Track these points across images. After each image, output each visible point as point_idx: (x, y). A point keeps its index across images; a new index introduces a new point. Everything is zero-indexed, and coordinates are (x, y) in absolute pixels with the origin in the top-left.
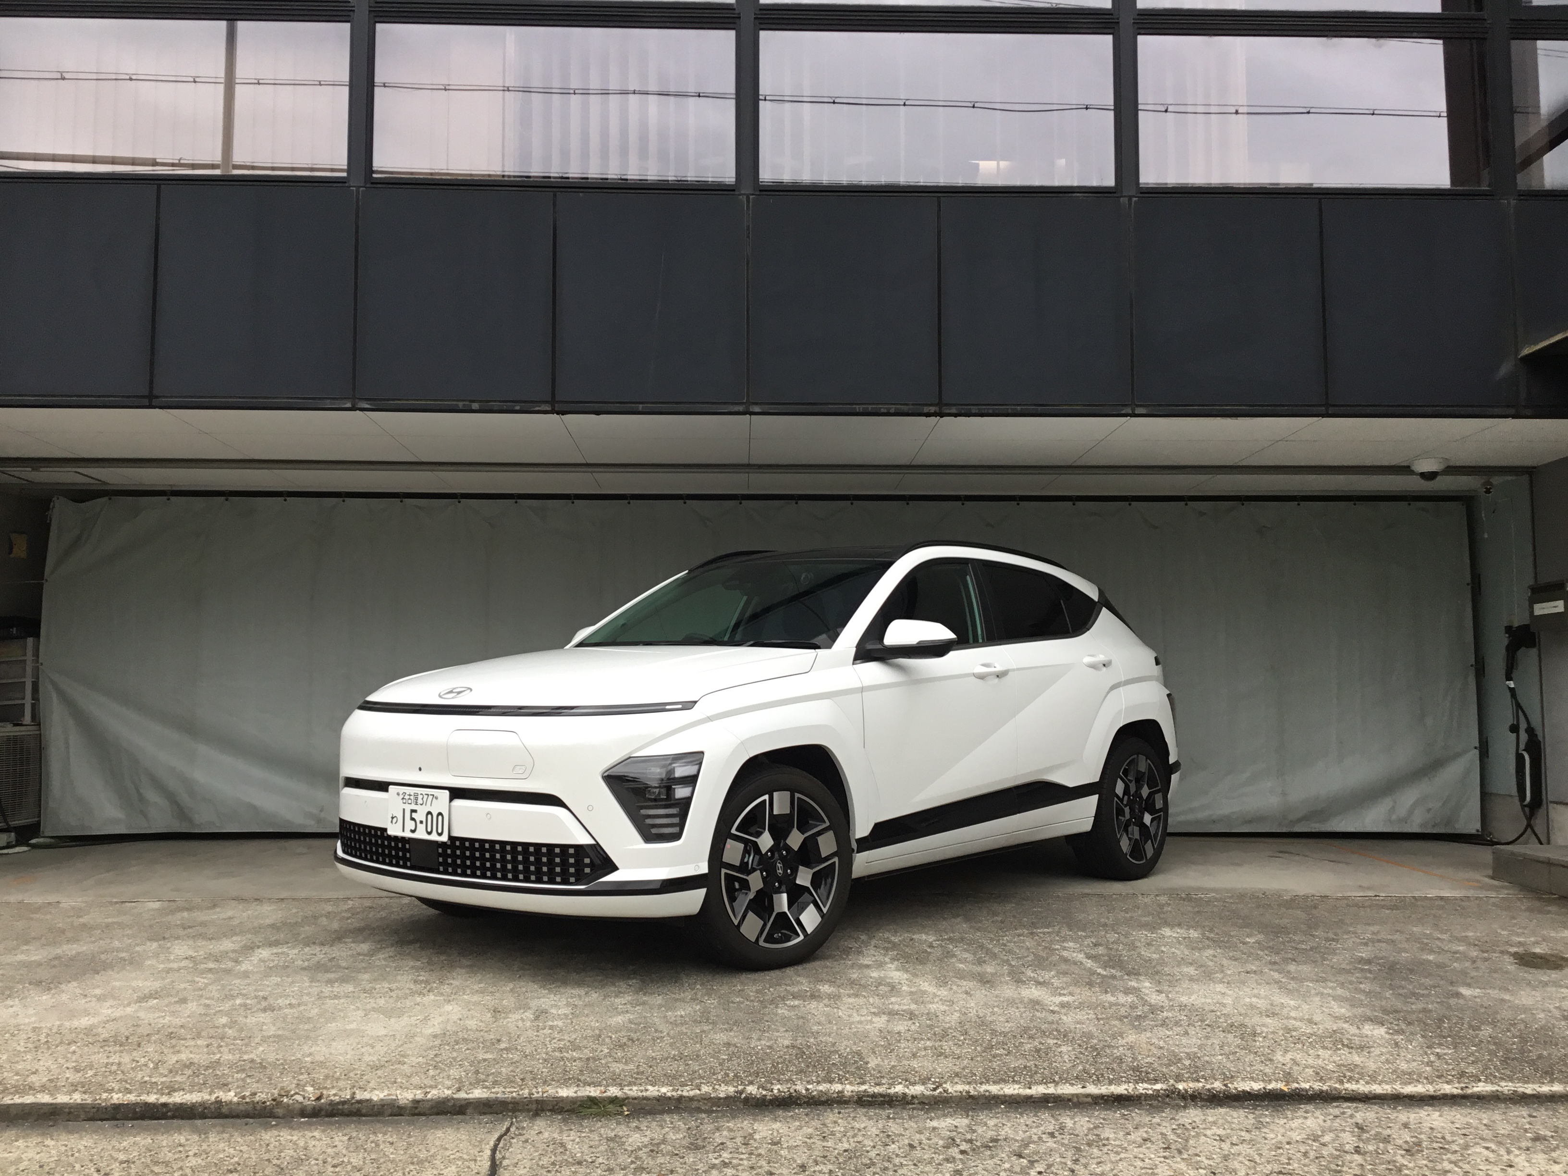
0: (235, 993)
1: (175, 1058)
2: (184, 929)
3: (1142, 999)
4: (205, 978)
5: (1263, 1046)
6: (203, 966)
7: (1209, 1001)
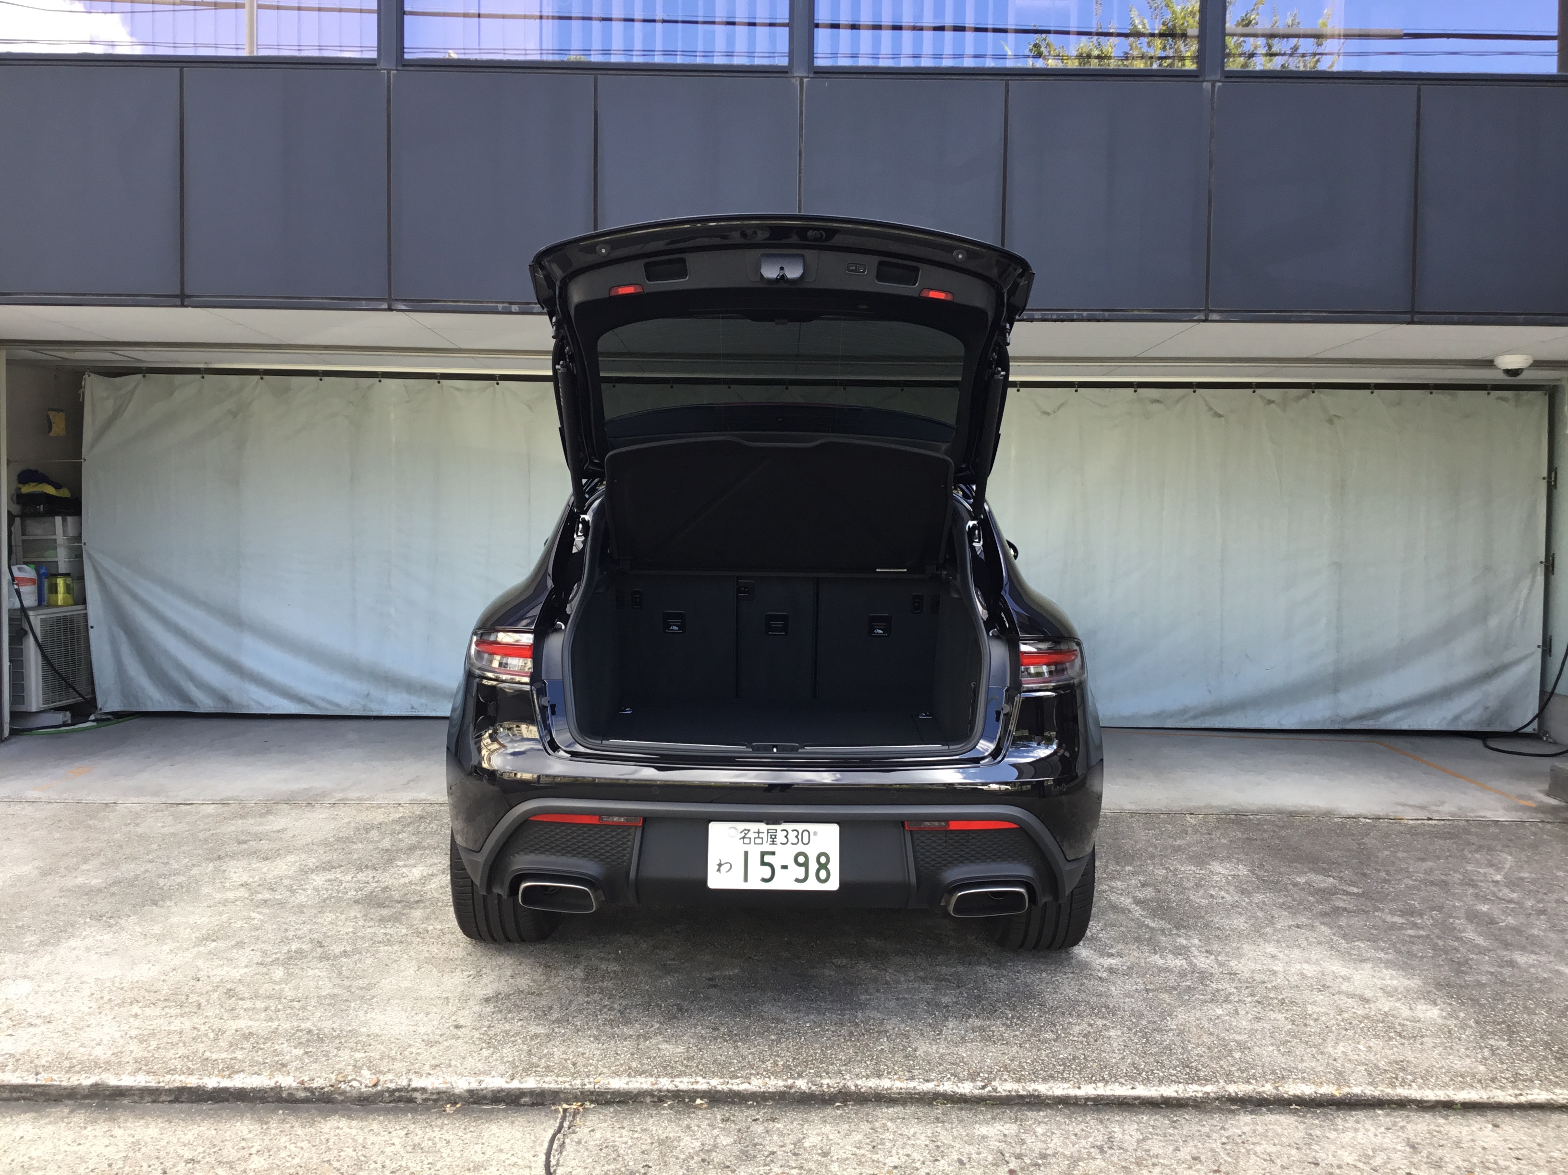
0: (290, 934)
1: (233, 1025)
2: (239, 843)
3: (1191, 963)
4: (259, 913)
5: (1314, 1034)
6: (260, 896)
7: (1259, 967)
